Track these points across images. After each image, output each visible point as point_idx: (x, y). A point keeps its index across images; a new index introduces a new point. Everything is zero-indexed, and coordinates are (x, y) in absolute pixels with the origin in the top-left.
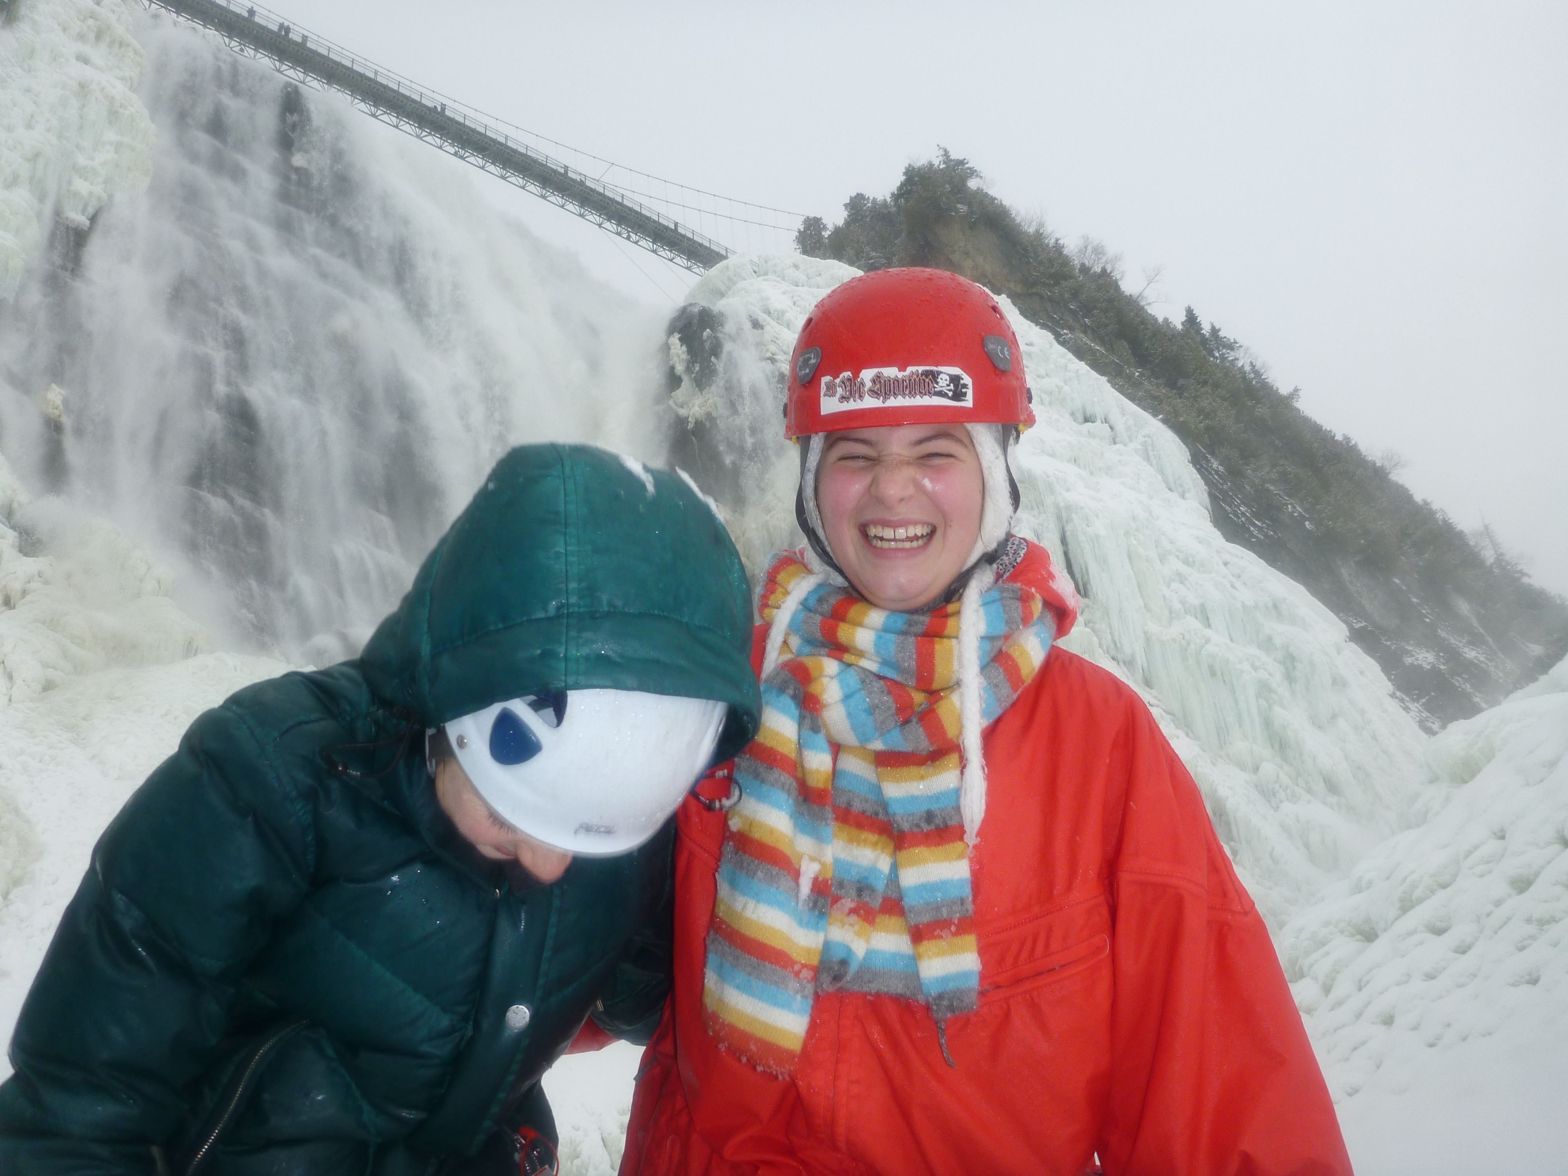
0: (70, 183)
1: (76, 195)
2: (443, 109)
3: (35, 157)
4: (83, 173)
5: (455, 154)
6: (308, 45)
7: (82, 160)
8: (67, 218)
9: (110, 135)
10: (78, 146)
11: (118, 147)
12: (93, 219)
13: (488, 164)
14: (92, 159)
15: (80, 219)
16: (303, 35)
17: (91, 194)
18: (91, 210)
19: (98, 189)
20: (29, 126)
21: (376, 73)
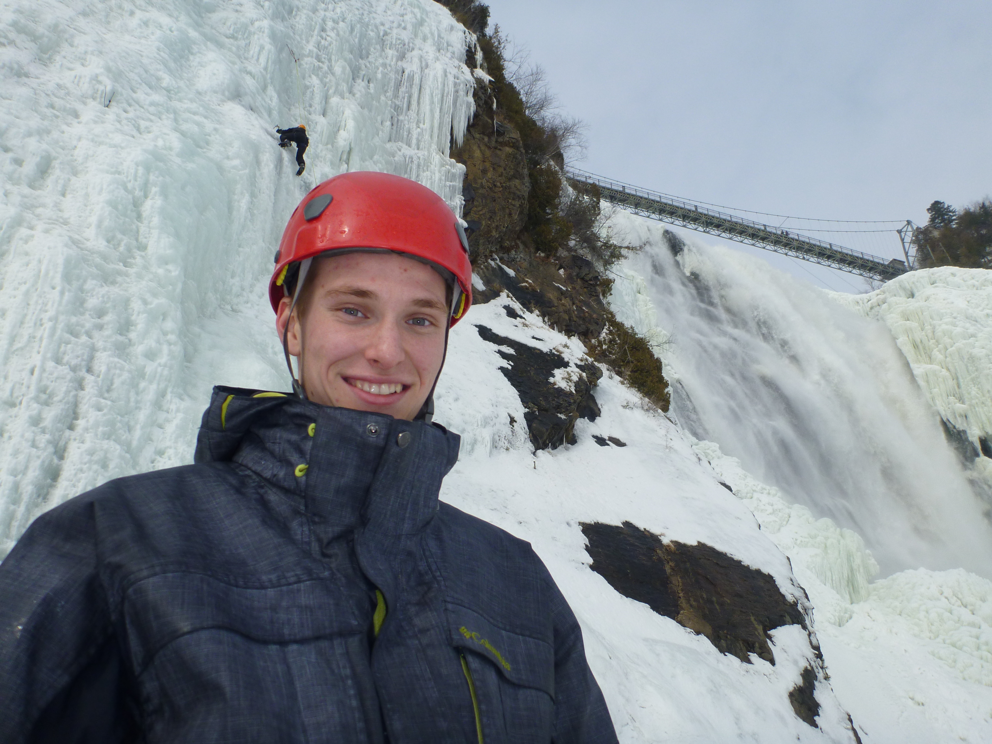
2: (696, 209)
5: (704, 232)
6: (626, 191)
13: (722, 233)
16: (623, 186)
21: (660, 197)
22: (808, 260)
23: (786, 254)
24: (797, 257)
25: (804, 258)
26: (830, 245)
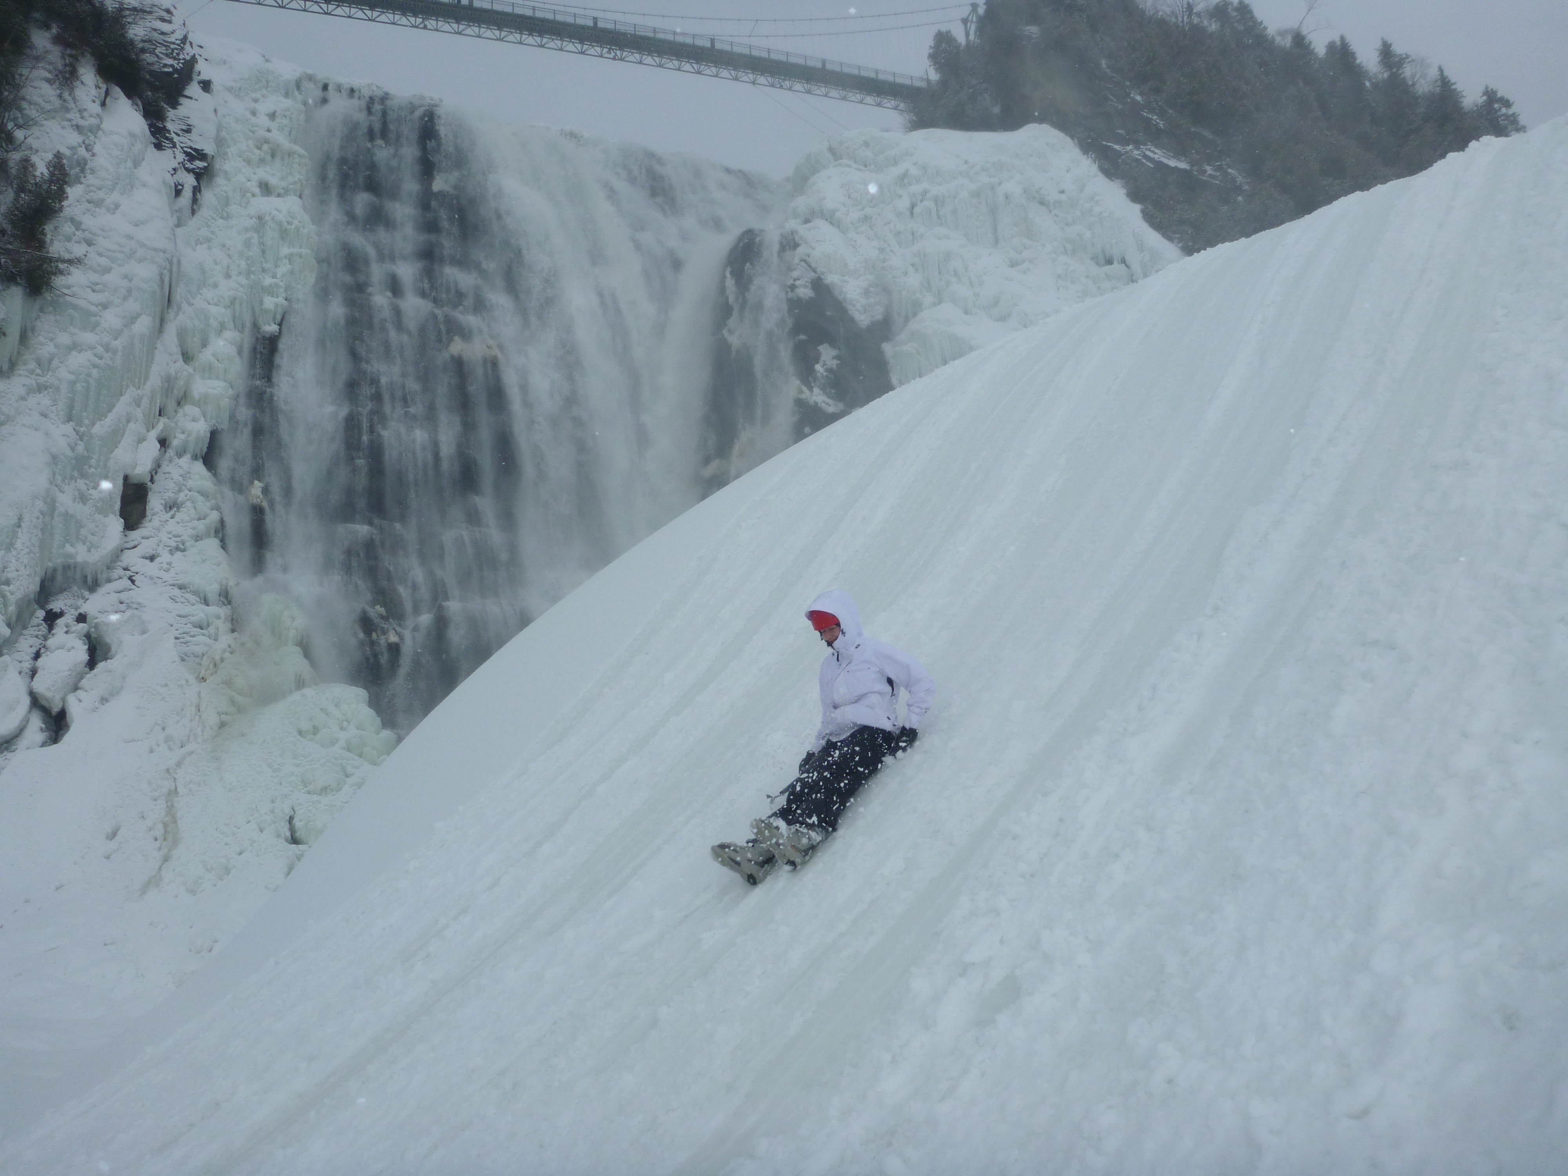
0: (261, 303)
1: (266, 311)
2: (595, 23)
3: (233, 301)
4: (270, 291)
7: (268, 281)
8: (264, 331)
9: (285, 251)
10: (264, 270)
11: (290, 257)
12: (280, 325)
13: (644, 57)
14: (274, 277)
15: (271, 328)
17: (277, 305)
18: (279, 317)
19: (281, 300)
20: (228, 276)
22: (790, 89)
23: (754, 83)
24: (772, 86)
25: (781, 87)
26: (824, 62)
